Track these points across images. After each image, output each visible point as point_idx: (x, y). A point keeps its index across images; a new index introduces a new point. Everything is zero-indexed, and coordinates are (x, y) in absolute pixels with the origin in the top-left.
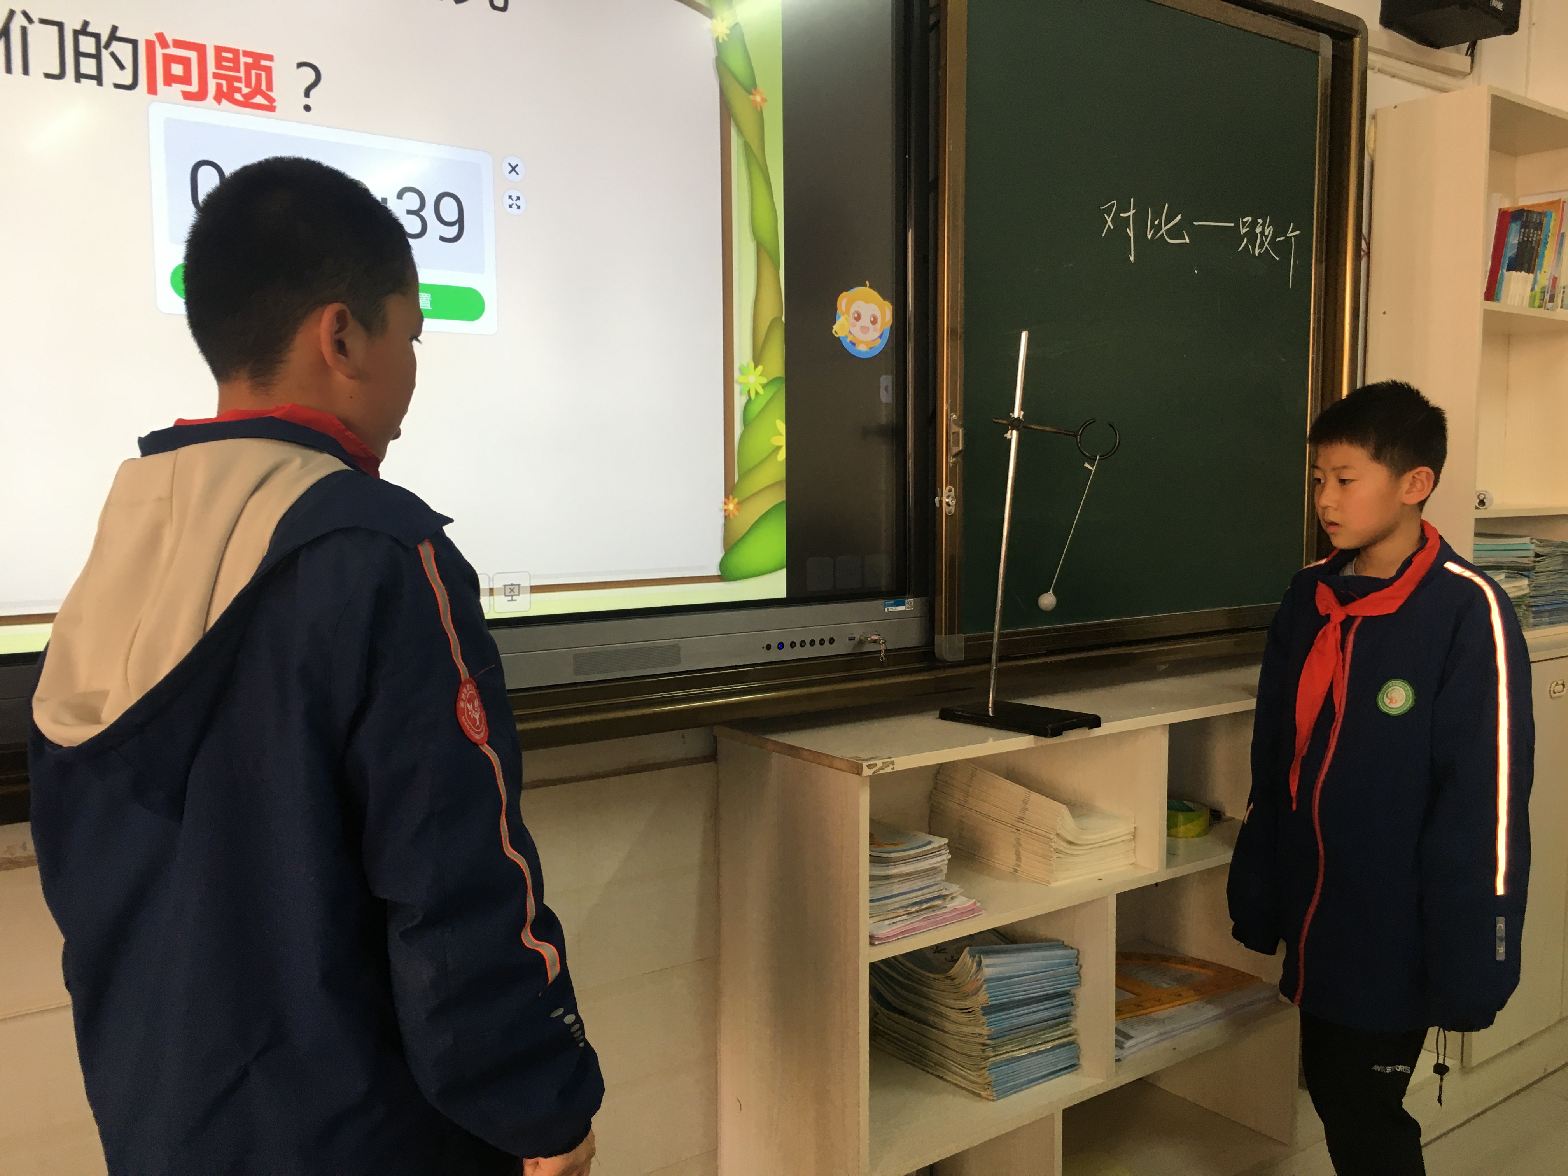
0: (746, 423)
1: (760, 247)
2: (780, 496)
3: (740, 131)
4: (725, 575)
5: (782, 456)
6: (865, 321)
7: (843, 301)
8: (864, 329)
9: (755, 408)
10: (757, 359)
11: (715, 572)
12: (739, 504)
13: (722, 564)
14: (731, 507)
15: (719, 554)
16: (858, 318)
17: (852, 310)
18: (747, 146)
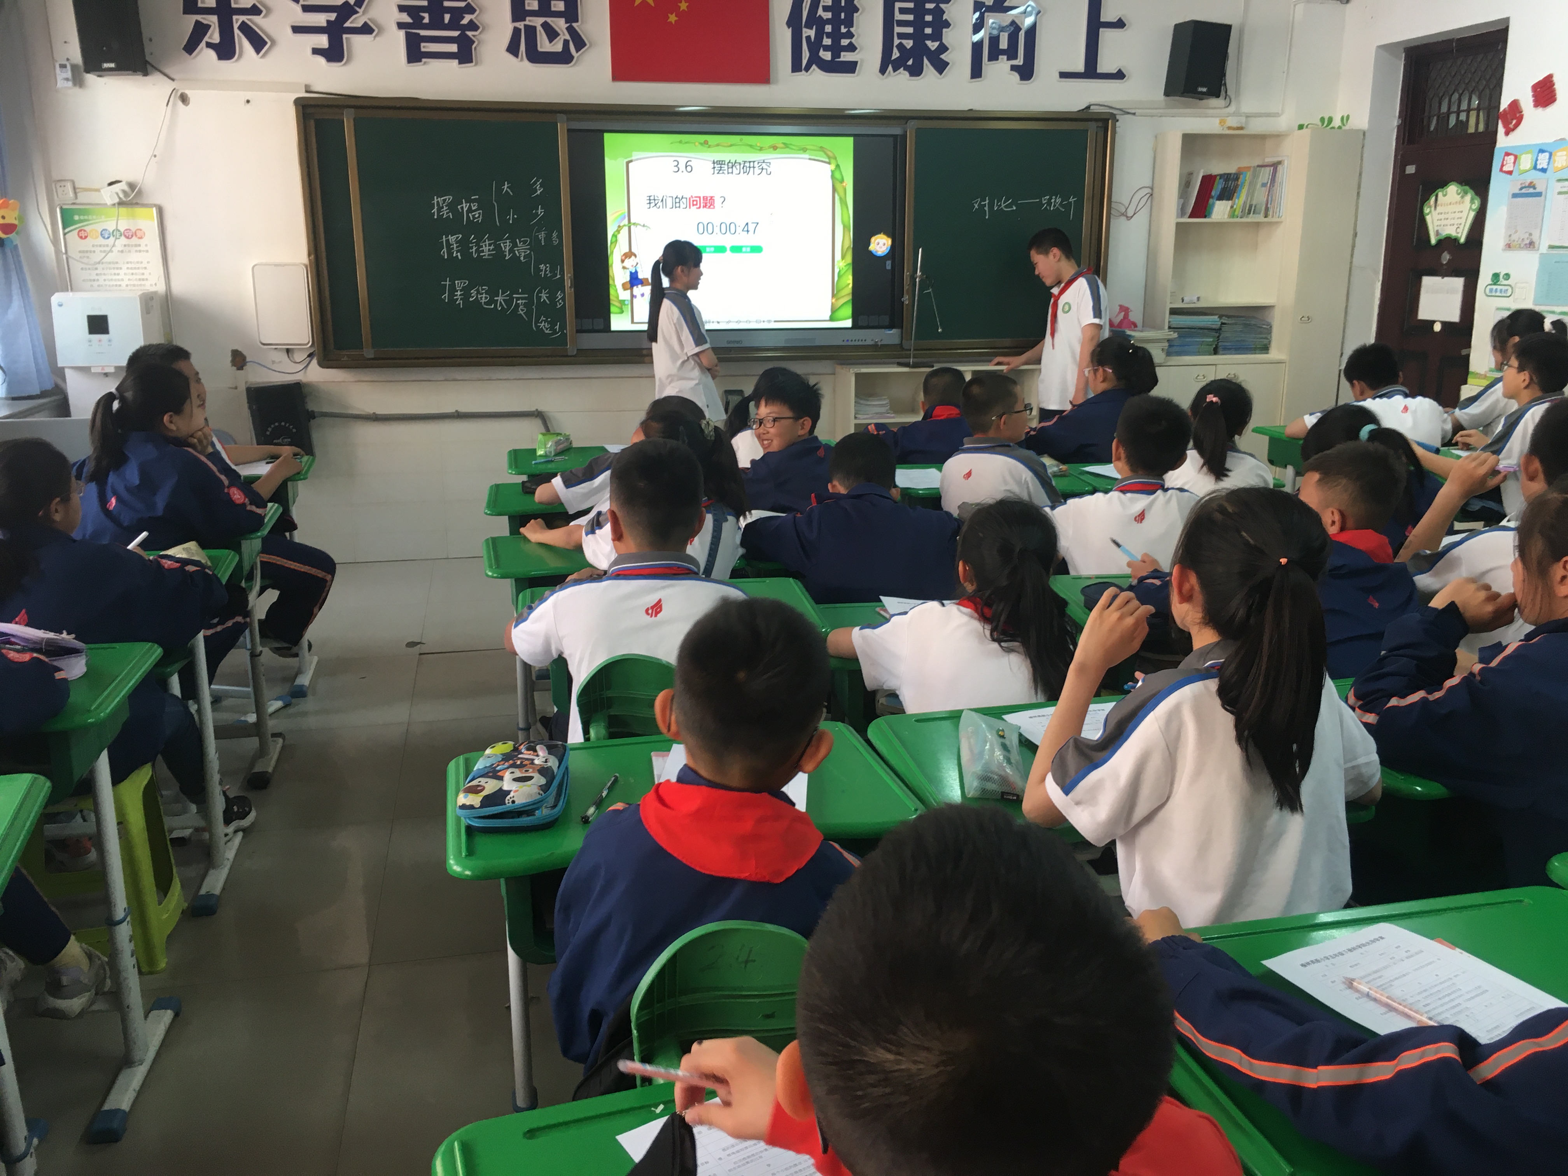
0: (839, 276)
1: (844, 227)
2: (850, 297)
3: (838, 194)
4: (832, 319)
5: (851, 286)
6: (881, 244)
7: (873, 239)
8: (881, 247)
9: (842, 272)
10: (843, 257)
11: (828, 318)
12: (836, 300)
13: (830, 317)
14: (834, 301)
15: (829, 313)
16: (878, 244)
17: (877, 241)
18: (841, 199)
